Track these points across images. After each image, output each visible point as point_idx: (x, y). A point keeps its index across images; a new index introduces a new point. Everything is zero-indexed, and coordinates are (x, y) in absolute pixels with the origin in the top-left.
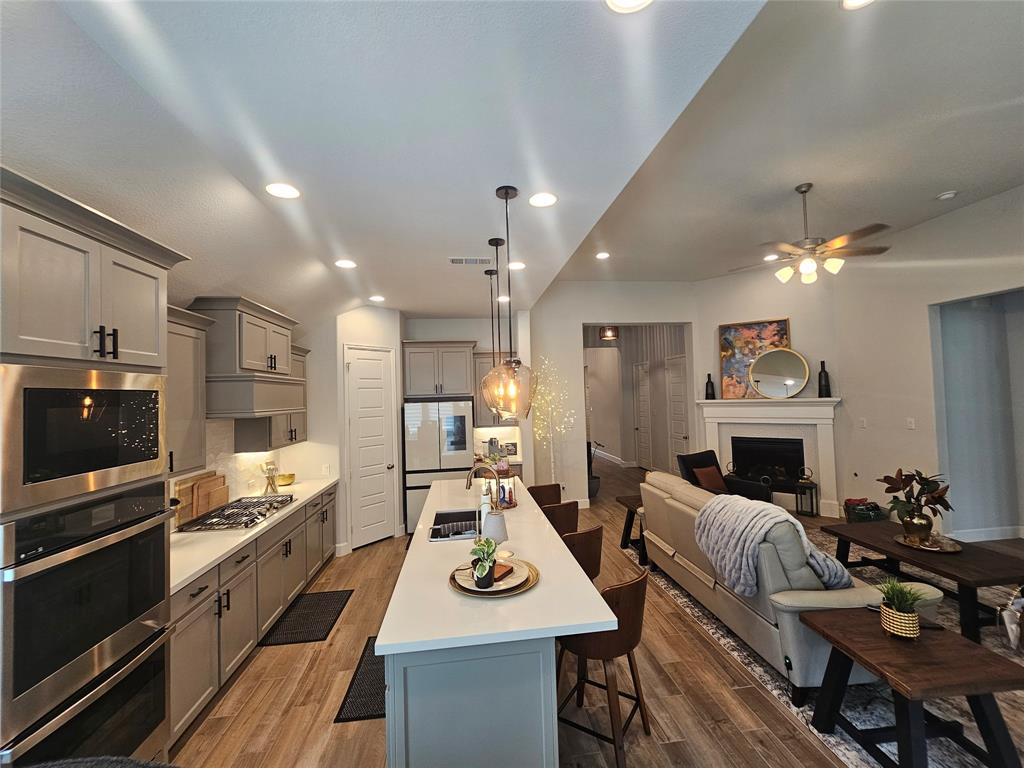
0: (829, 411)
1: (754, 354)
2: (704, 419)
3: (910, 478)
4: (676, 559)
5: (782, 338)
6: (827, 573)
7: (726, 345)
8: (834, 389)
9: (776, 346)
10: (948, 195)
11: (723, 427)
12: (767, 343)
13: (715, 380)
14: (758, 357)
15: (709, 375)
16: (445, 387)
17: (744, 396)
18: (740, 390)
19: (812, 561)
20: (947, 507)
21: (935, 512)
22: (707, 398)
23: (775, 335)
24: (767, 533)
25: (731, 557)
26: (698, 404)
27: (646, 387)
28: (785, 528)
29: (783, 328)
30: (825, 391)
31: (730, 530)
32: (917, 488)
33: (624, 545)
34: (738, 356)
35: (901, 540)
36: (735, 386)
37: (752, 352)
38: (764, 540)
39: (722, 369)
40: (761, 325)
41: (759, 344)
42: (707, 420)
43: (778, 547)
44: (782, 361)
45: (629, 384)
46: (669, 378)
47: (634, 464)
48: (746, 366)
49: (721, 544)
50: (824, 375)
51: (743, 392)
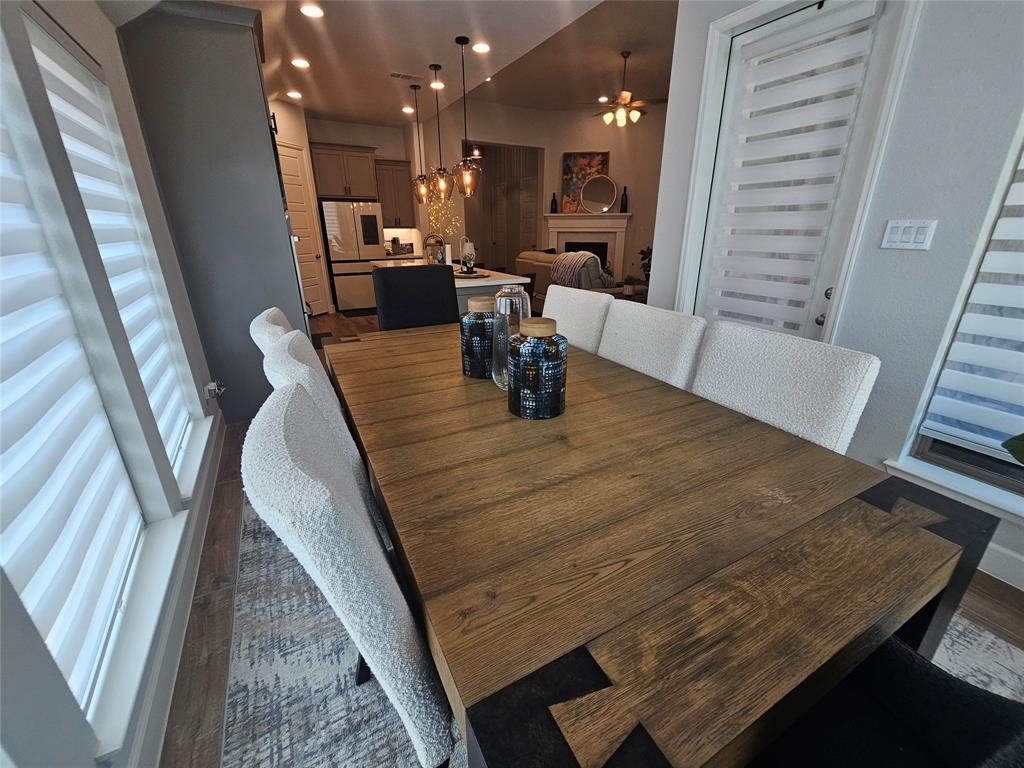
0: (624, 223)
1: (585, 179)
2: (548, 229)
7: (567, 170)
8: (630, 207)
9: (599, 173)
11: (561, 235)
12: (594, 170)
14: (587, 181)
16: (352, 188)
18: (574, 207)
19: (602, 278)
24: (585, 263)
26: (545, 217)
27: (502, 206)
28: (592, 260)
29: (605, 159)
30: (624, 209)
31: (568, 266)
34: (575, 180)
37: (584, 177)
38: (583, 266)
39: (563, 189)
40: (592, 155)
41: (589, 171)
42: (550, 229)
44: (600, 189)
46: (523, 197)
48: (579, 188)
49: (564, 274)
50: (625, 197)
51: (575, 209)
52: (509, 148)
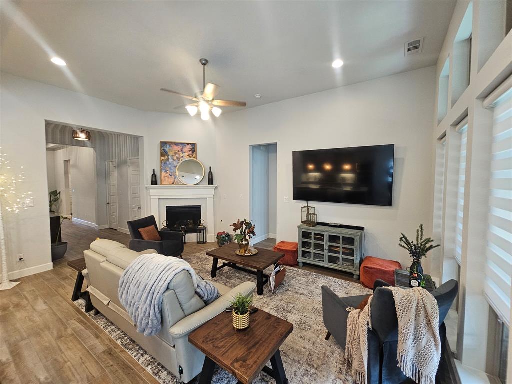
0: (212, 192)
1: (179, 160)
2: (150, 196)
3: (243, 223)
4: (110, 307)
5: (193, 153)
6: (206, 295)
7: (164, 154)
8: (215, 181)
9: (190, 157)
10: (258, 96)
11: (162, 201)
12: (186, 155)
13: (158, 173)
14: (181, 162)
15: (154, 171)
17: (173, 184)
18: (172, 180)
19: (198, 290)
20: (254, 234)
21: (250, 237)
22: (152, 184)
23: (190, 151)
24: (169, 284)
25: (143, 306)
26: (147, 188)
27: (115, 177)
28: (182, 276)
29: (194, 148)
30: (211, 182)
31: (144, 286)
32: (244, 227)
33: (75, 298)
34: (171, 161)
35: (238, 253)
36: (169, 178)
38: (168, 289)
41: (182, 155)
42: (152, 197)
43: (177, 291)
44: (192, 165)
45: (102, 174)
46: (130, 171)
47: (107, 227)
48: (174, 167)
49: (137, 298)
50: (211, 174)
51: (173, 181)
52: (119, 135)
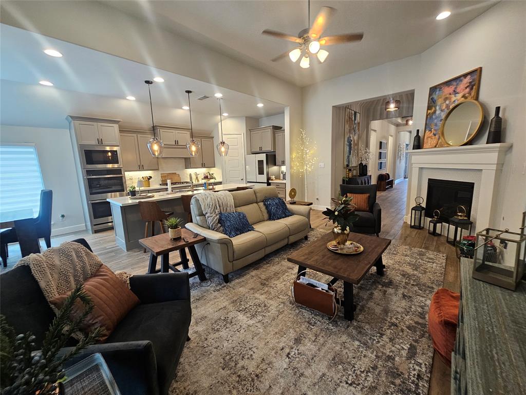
5: (473, 88)
7: (431, 104)
9: (465, 98)
12: (460, 96)
13: (421, 133)
15: (418, 130)
16: (263, 147)
17: (435, 146)
18: (434, 141)
22: (414, 149)
23: (466, 88)
30: (497, 136)
34: (438, 112)
36: (432, 138)
37: (448, 107)
39: (426, 124)
40: (458, 79)
42: (413, 165)
